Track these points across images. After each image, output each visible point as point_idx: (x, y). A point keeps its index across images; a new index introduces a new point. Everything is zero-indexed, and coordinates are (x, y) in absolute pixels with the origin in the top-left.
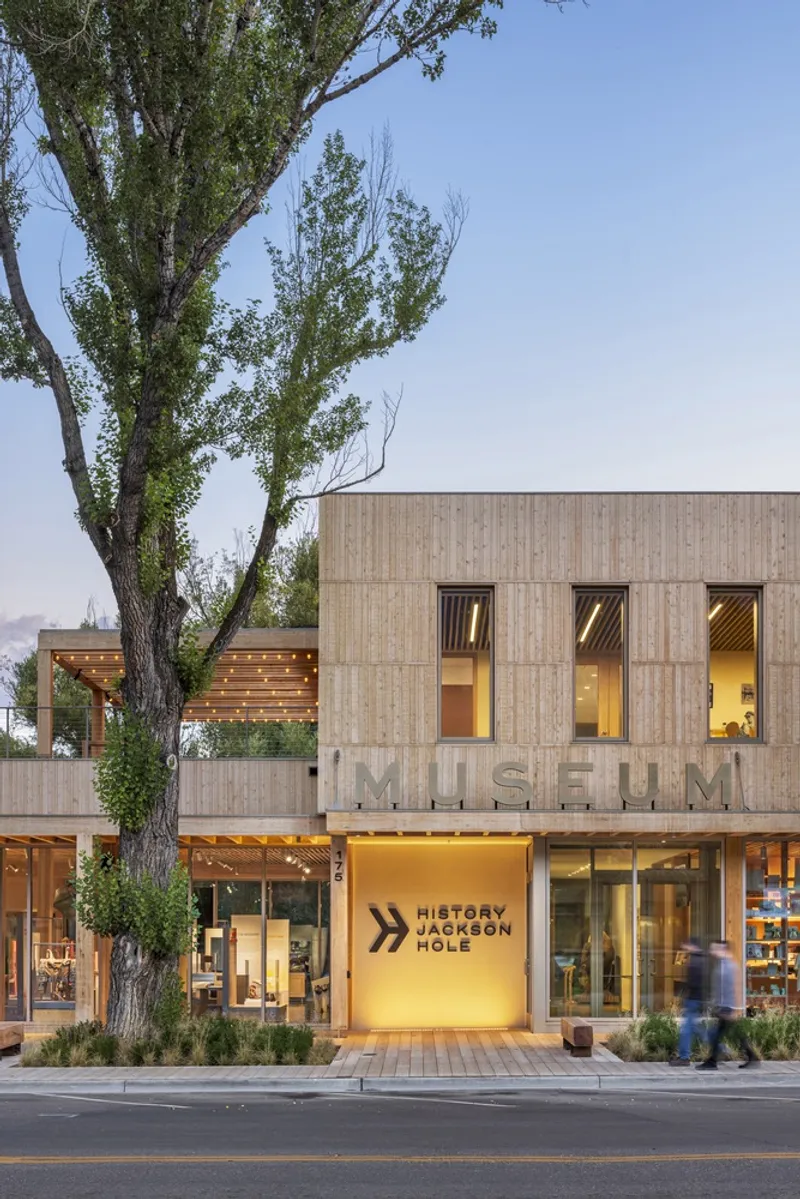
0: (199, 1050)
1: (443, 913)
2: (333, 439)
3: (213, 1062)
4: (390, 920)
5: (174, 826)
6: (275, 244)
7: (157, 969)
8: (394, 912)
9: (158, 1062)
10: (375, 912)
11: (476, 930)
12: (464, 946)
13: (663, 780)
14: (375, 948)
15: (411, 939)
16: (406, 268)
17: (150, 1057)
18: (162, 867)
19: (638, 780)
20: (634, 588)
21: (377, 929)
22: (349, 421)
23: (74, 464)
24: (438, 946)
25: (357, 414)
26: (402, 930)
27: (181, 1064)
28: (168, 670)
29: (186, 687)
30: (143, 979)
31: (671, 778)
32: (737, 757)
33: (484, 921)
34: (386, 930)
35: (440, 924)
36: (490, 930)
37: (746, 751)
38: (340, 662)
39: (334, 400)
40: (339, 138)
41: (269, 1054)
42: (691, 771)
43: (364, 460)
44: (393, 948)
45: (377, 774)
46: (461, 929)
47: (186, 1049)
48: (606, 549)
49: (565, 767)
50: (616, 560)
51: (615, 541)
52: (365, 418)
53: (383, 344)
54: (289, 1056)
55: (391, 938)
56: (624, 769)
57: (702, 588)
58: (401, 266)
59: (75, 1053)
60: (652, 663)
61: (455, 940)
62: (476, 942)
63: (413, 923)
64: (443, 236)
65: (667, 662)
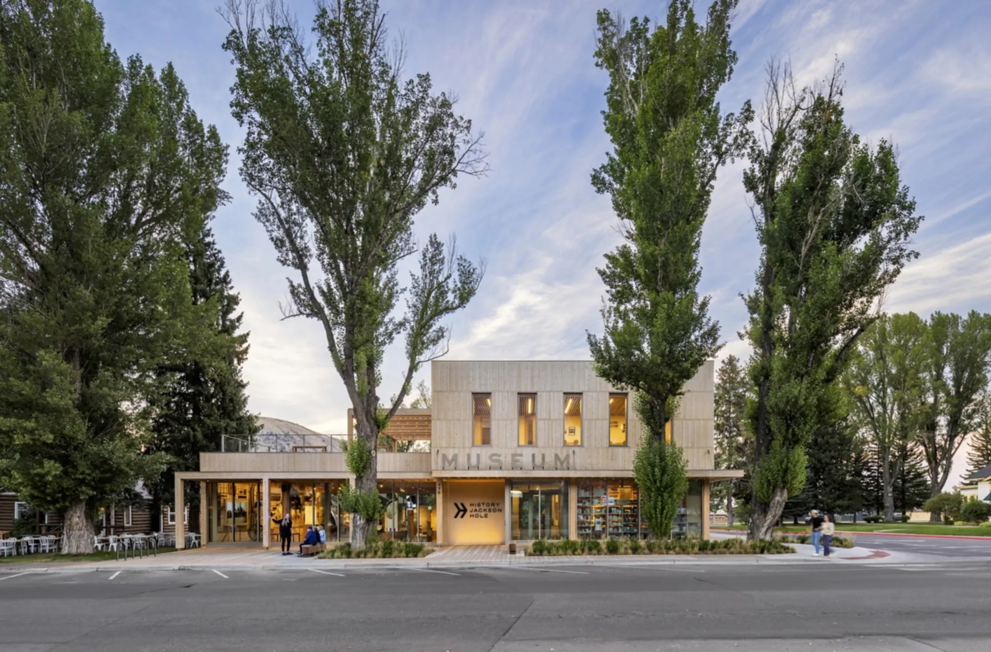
0: (379, 553)
1: (479, 505)
2: (435, 341)
3: (384, 557)
4: (461, 508)
5: (375, 475)
6: (413, 273)
7: (369, 525)
8: (462, 505)
9: (365, 557)
10: (456, 505)
11: (490, 510)
12: (486, 516)
13: (547, 460)
14: (456, 517)
15: (468, 514)
16: (463, 283)
17: (362, 555)
18: (370, 489)
19: (538, 460)
20: (539, 394)
21: (456, 510)
22: (441, 334)
23: (332, 347)
24: (477, 516)
25: (443, 333)
26: (465, 511)
27: (373, 557)
28: (372, 422)
29: (379, 427)
30: (363, 528)
31: (550, 459)
32: (574, 452)
33: (492, 508)
34: (460, 510)
35: (478, 508)
36: (495, 511)
37: (577, 449)
38: (439, 419)
39: (434, 328)
40: (435, 235)
41: (403, 554)
42: (557, 456)
43: (443, 349)
44: (462, 517)
45: (450, 458)
46: (485, 510)
47: (376, 553)
48: (529, 381)
49: (514, 455)
50: (532, 383)
51: (532, 377)
52: (445, 334)
53: (453, 309)
54: (410, 555)
55: (461, 513)
56: (533, 456)
57: (562, 394)
58: (461, 282)
59: (336, 554)
60: (545, 419)
61: (483, 514)
62: (489, 514)
63: (469, 508)
64: (477, 271)
65: (550, 419)
